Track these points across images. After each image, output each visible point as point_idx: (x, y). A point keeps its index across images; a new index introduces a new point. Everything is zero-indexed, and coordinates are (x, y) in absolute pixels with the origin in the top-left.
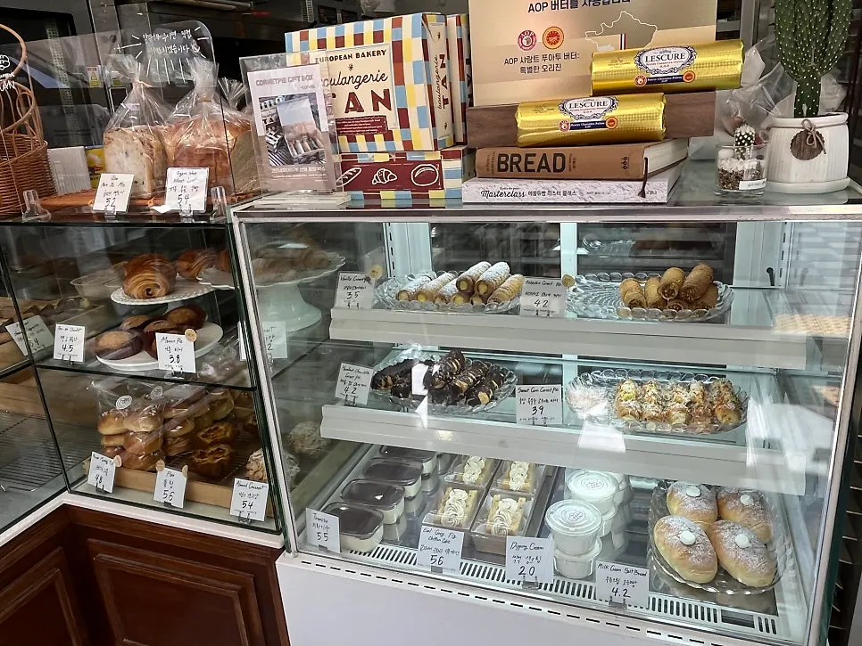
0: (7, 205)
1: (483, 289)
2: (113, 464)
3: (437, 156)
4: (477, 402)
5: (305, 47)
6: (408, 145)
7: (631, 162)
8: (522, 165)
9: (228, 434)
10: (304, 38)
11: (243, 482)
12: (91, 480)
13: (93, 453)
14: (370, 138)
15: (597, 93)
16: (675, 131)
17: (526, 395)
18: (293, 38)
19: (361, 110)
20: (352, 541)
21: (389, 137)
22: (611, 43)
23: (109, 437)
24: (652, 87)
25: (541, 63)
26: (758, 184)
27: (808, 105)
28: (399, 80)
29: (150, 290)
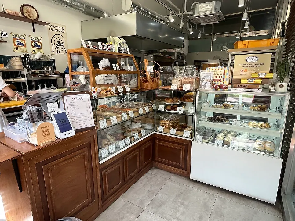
1: (228, 105)
2: (163, 128)
3: (228, 85)
4: (225, 122)
5: (210, 70)
6: (224, 83)
7: (257, 87)
8: (241, 86)
10: (210, 68)
11: (186, 131)
12: (159, 130)
13: (159, 126)
14: (218, 82)
15: (252, 78)
16: (263, 84)
17: (235, 121)
18: (208, 68)
19: (217, 78)
20: (204, 140)
21: (221, 82)
22: (254, 72)
24: (260, 78)
25: (243, 74)
26: (274, 91)
27: (282, 81)
28: (224, 74)
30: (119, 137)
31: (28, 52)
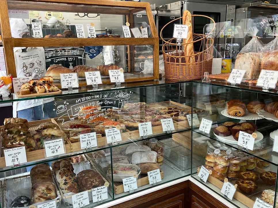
0: (197, 76)
2: (208, 172)
9: (254, 177)
12: (199, 175)
13: (202, 166)
23: (209, 162)
29: (237, 113)
30: (86, 182)
31: (40, 18)
